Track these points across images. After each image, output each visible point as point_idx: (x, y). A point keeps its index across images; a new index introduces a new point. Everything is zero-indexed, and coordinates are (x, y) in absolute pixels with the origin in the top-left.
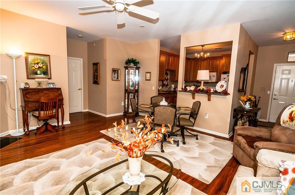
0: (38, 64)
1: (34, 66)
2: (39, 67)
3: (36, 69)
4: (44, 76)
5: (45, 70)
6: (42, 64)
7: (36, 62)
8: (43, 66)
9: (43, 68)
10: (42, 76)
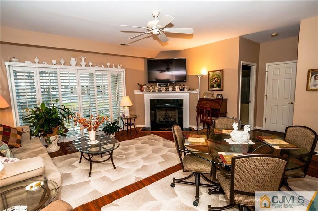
0: (214, 79)
1: (212, 81)
2: (216, 81)
3: (213, 83)
4: (218, 88)
5: (219, 83)
6: (217, 78)
7: (214, 77)
8: (218, 80)
9: (218, 82)
10: (217, 88)
